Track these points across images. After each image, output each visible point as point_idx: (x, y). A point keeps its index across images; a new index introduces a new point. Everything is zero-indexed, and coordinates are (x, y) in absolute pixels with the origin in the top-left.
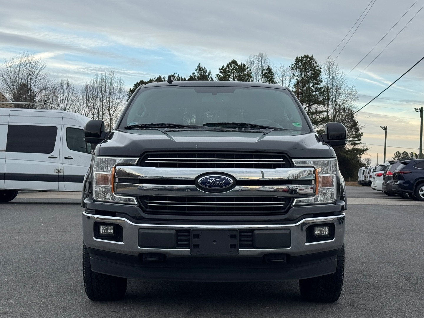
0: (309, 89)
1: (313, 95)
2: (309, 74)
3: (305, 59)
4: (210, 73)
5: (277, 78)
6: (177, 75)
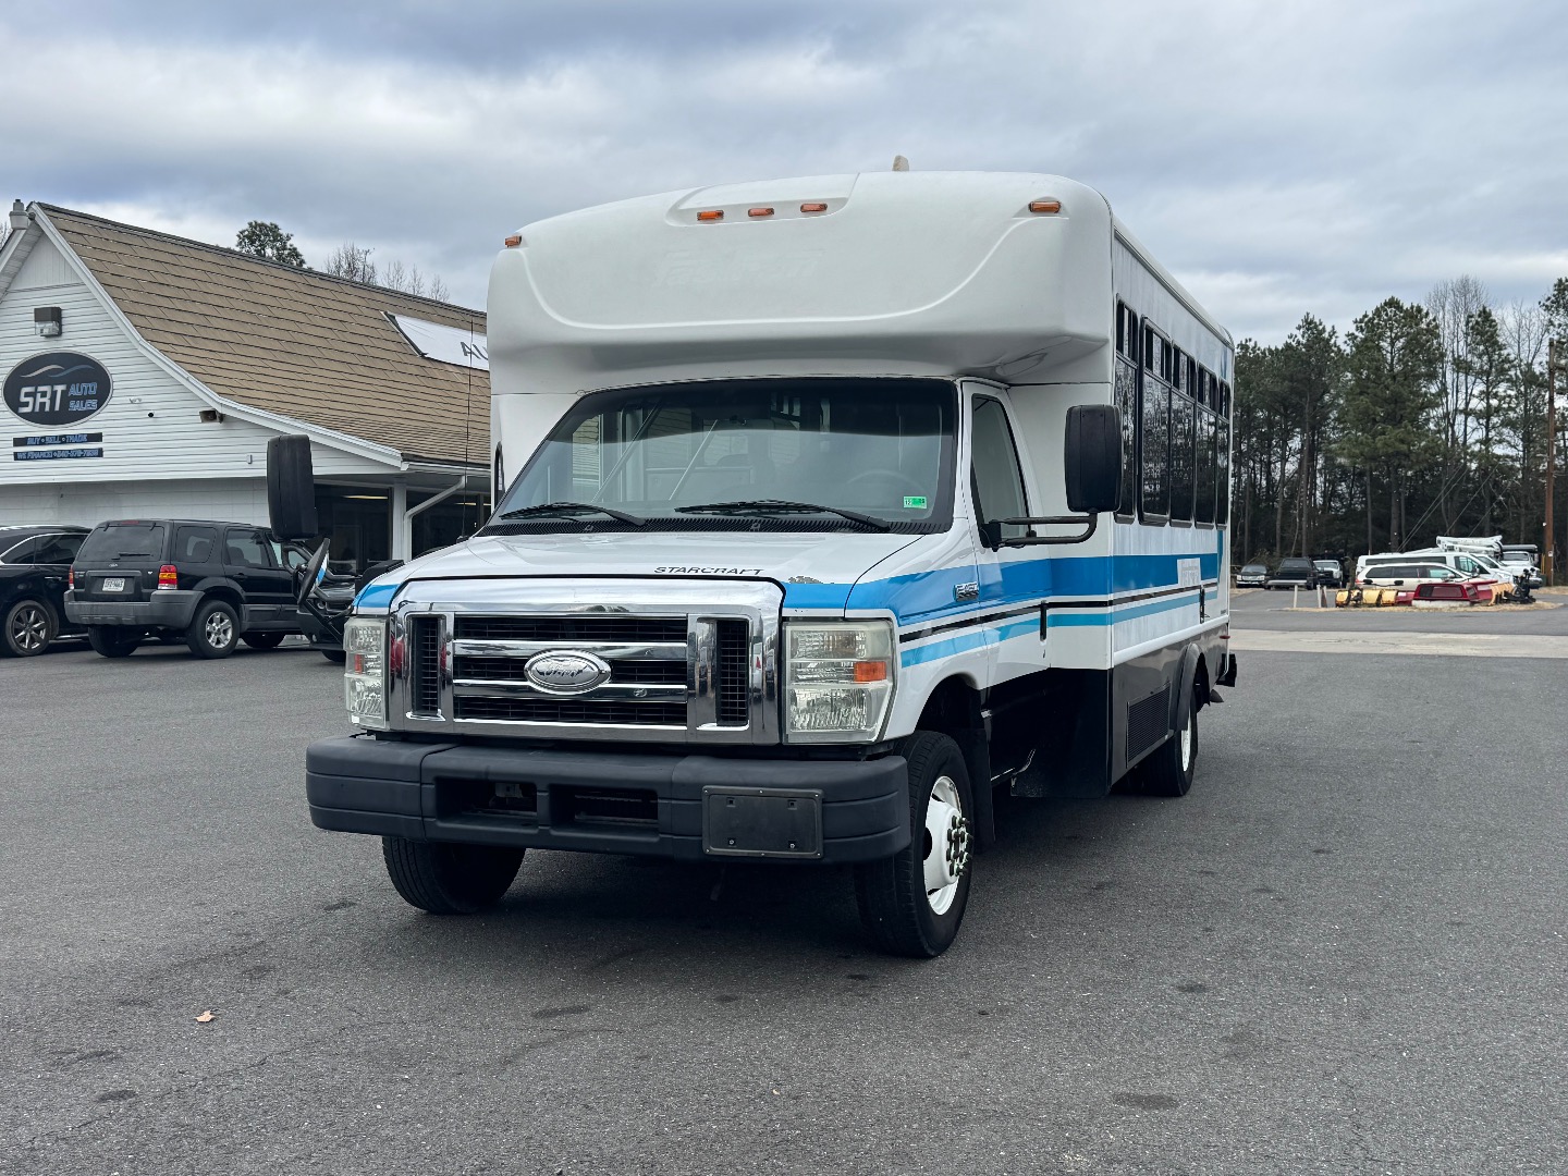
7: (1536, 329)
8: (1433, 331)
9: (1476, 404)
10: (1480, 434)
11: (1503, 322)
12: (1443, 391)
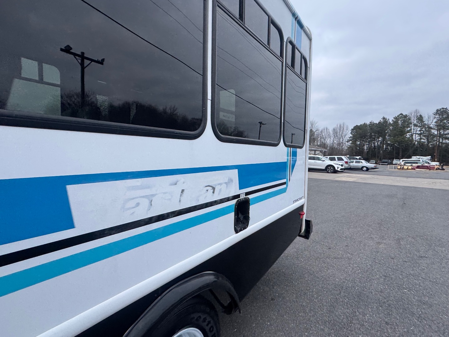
0: (444, 123)
1: (446, 126)
2: (444, 116)
3: (442, 110)
4: (389, 119)
5: (425, 119)
6: (372, 122)
7: (432, 118)
8: (409, 119)
9: (418, 132)
10: (419, 138)
11: (425, 117)
12: (411, 130)
